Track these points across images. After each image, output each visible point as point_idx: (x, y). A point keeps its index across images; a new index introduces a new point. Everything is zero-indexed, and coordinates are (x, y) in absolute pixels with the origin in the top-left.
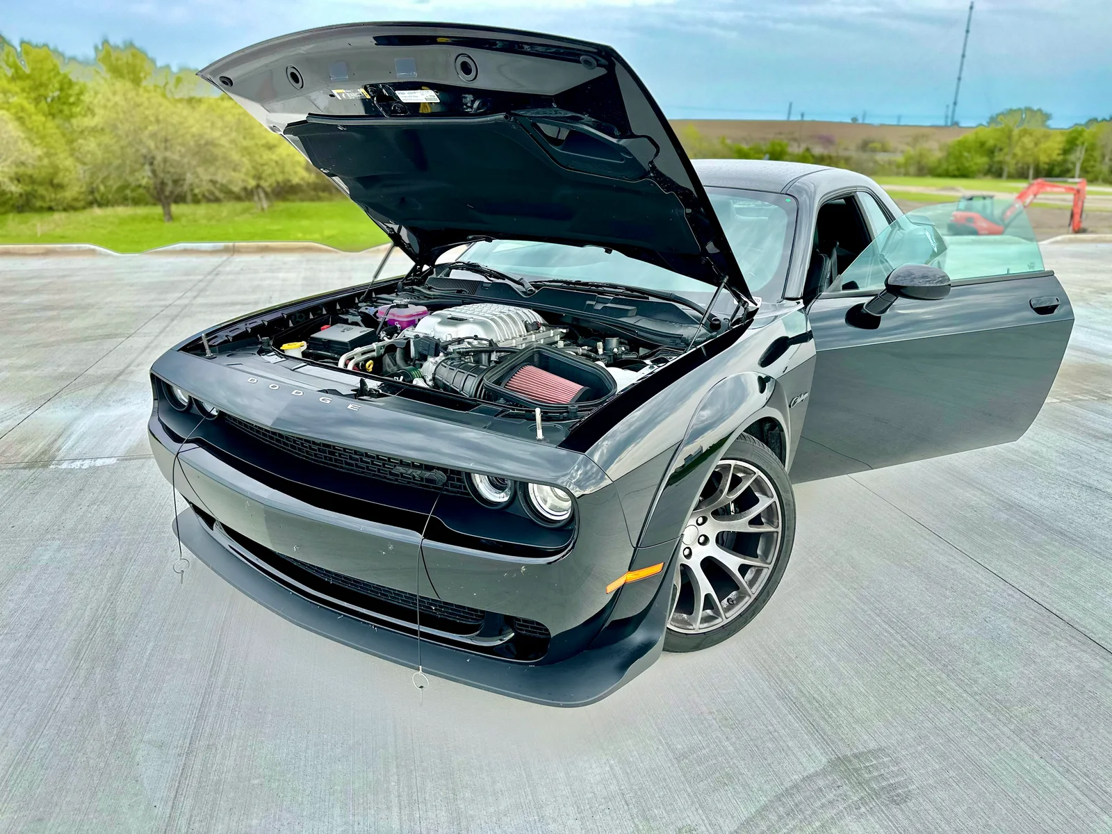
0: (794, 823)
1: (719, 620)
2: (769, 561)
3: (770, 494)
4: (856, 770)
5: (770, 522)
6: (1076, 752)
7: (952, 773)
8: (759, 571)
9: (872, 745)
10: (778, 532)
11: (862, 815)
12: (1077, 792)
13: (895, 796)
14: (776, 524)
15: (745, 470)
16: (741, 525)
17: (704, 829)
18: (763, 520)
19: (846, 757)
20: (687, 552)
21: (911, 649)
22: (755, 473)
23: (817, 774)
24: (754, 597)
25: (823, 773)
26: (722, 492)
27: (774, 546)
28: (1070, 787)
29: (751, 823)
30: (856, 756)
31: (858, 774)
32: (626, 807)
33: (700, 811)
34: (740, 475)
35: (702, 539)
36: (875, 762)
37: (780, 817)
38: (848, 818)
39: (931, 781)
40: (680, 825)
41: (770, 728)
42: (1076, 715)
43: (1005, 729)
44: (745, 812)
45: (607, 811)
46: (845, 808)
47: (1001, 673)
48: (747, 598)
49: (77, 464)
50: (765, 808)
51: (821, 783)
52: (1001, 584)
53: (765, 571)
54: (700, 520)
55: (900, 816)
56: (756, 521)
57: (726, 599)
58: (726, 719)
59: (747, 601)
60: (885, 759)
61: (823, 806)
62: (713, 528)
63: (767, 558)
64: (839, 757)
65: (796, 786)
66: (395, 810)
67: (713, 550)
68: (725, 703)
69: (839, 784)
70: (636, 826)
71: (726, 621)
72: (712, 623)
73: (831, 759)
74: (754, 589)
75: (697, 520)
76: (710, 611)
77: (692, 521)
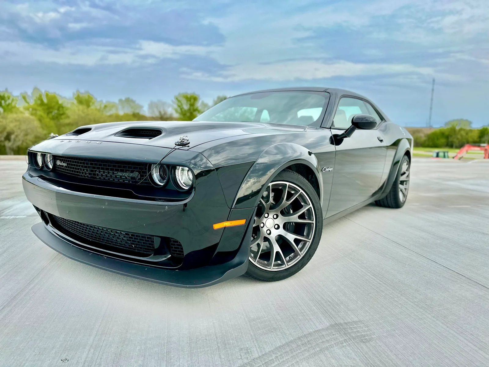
0: (305, 348)
1: (284, 266)
2: (310, 238)
3: (308, 203)
4: (344, 329)
5: (310, 218)
6: (467, 325)
7: (397, 331)
8: (305, 242)
9: (356, 319)
10: (313, 223)
11: (343, 346)
12: (465, 341)
13: (364, 340)
14: (312, 219)
15: (294, 189)
16: (295, 218)
17: (255, 349)
18: (306, 217)
19: (341, 324)
20: (268, 232)
21: (384, 285)
22: (300, 191)
23: (323, 329)
24: (302, 256)
25: (327, 329)
26: (283, 199)
27: (312, 231)
28: (462, 339)
29: (282, 348)
30: (346, 323)
31: (345, 330)
32: (216, 339)
33: (255, 342)
34: (293, 192)
35: (276, 226)
36: (355, 326)
37: (298, 346)
38: (335, 348)
39: (385, 334)
40: (242, 347)
41: (303, 311)
42: (469, 312)
43: (429, 316)
44: (278, 344)
45: (205, 340)
46: (335, 343)
47: (430, 295)
48: (299, 256)
49: (8, 217)
50: (291, 342)
51: (324, 333)
52: (435, 264)
53: (308, 243)
54: (275, 216)
55: (364, 347)
56: (302, 217)
57: (288, 257)
58: (280, 307)
59: (299, 258)
60: (361, 325)
61: (323, 342)
62: (281, 221)
63: (309, 236)
64: (336, 324)
65: (310, 334)
67: (281, 232)
68: (282, 301)
69: (334, 333)
70: (218, 347)
71: (287, 267)
72: (280, 267)
73: (332, 324)
74: (302, 252)
75: (273, 216)
76: (279, 262)
77: (271, 216)
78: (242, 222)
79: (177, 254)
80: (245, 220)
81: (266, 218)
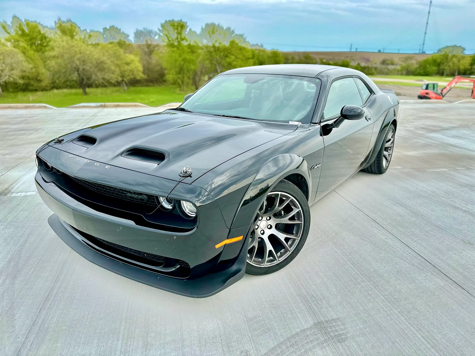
0: (293, 350)
1: (276, 261)
2: (298, 236)
3: (298, 207)
4: (325, 327)
5: (299, 219)
6: (425, 321)
7: (368, 330)
8: (294, 240)
9: (335, 317)
10: (302, 224)
11: (324, 347)
12: (422, 339)
13: (340, 339)
14: (301, 220)
15: (286, 196)
16: (286, 220)
17: (253, 351)
18: (296, 218)
19: (322, 322)
20: (262, 232)
21: (361, 275)
22: (290, 198)
23: (308, 329)
24: (291, 252)
25: (310, 328)
26: (275, 206)
27: (300, 229)
28: (419, 336)
29: (274, 350)
30: (327, 322)
31: (326, 329)
32: (220, 342)
33: (253, 344)
34: (284, 198)
35: (269, 227)
36: (334, 324)
37: (287, 347)
38: (317, 348)
39: (358, 333)
40: (242, 349)
41: (291, 309)
42: (429, 305)
43: (396, 311)
44: (271, 346)
45: (212, 343)
46: (317, 344)
47: (398, 287)
48: (288, 252)
49: (19, 194)
50: (282, 343)
51: (308, 333)
52: (407, 248)
53: (297, 240)
54: (268, 218)
55: (340, 347)
56: (292, 219)
57: (279, 253)
58: (273, 304)
59: (288, 254)
60: (339, 323)
61: (307, 342)
62: (273, 222)
63: (297, 235)
64: (319, 322)
65: (297, 334)
66: (121, 341)
67: (274, 231)
68: (274, 297)
69: (316, 333)
70: (223, 350)
71: (279, 262)
72: (272, 263)
73: (315, 323)
74: (291, 248)
75: (267, 218)
76: (271, 258)
77: (264, 218)
78: (240, 238)
79: (184, 265)
80: (243, 236)
81: (260, 220)
